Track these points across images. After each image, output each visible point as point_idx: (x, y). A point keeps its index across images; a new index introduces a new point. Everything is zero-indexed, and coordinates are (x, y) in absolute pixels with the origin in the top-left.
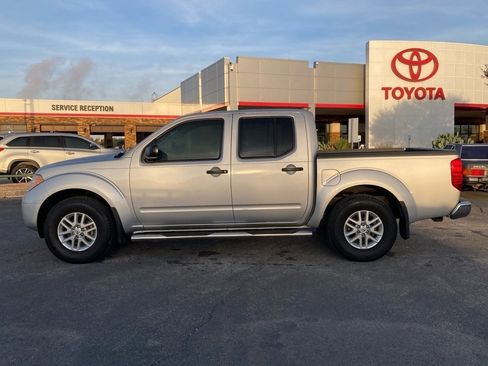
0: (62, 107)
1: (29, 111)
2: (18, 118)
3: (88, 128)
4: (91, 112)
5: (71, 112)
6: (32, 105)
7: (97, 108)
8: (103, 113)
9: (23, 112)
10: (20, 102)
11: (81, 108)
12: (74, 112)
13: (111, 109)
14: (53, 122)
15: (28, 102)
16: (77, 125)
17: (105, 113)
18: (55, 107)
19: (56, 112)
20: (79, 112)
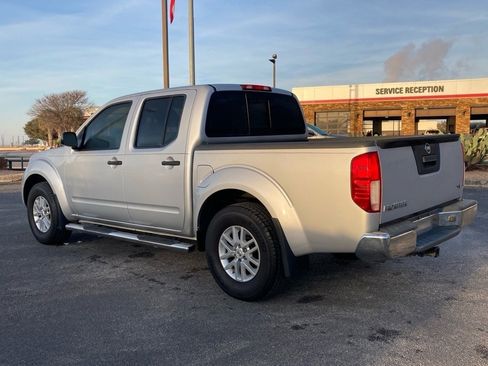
0: (386, 91)
1: (353, 97)
2: (342, 104)
3: (413, 112)
4: (418, 94)
5: (395, 95)
6: (357, 91)
7: (424, 89)
8: (431, 94)
9: (347, 97)
10: (346, 88)
11: (407, 90)
12: (399, 95)
13: (442, 89)
14: (376, 107)
15: (353, 87)
16: (400, 109)
17: (434, 94)
18: (379, 91)
19: (380, 96)
20: (404, 95)
